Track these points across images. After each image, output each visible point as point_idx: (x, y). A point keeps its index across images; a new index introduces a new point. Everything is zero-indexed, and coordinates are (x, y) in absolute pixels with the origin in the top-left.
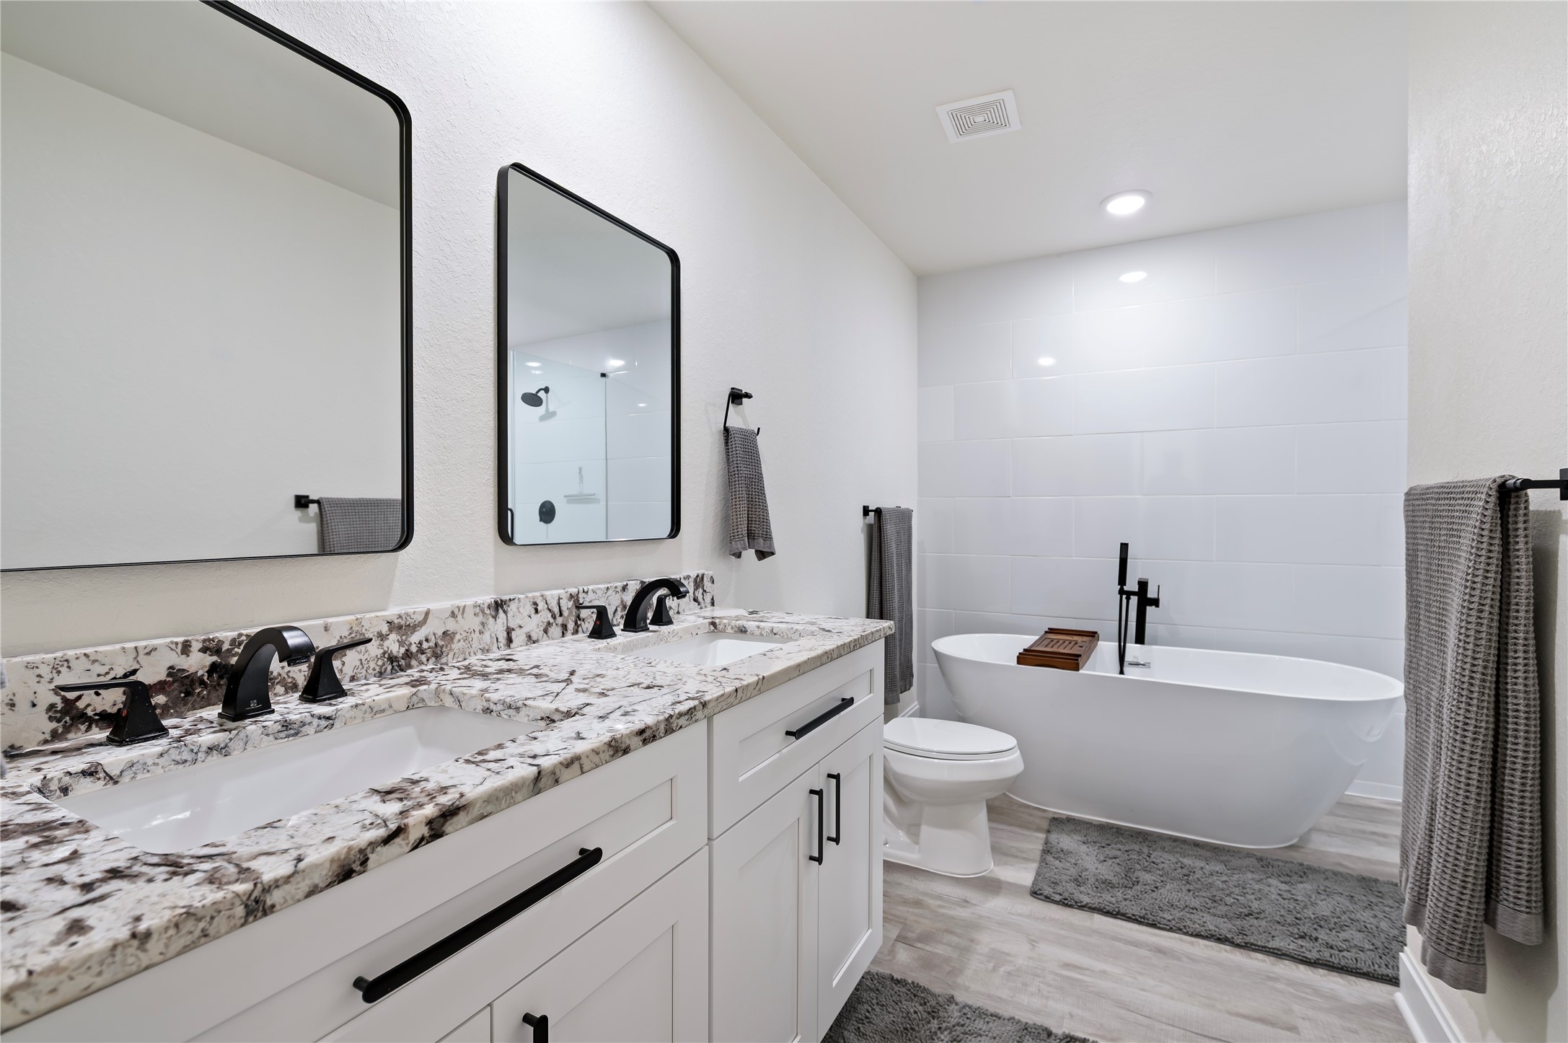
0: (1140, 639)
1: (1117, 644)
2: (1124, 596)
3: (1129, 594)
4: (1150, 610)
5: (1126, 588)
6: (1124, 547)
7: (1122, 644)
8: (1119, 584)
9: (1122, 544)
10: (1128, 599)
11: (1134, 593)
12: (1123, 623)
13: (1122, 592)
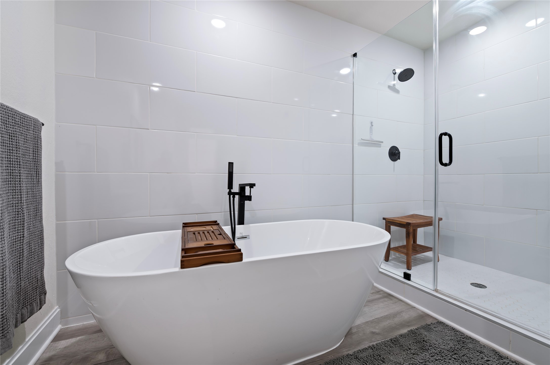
0: (241, 222)
1: (230, 227)
2: (232, 196)
3: (234, 194)
4: (247, 202)
5: (232, 191)
6: (231, 165)
7: (233, 226)
8: (228, 189)
9: (229, 163)
10: (234, 197)
11: (236, 194)
12: (232, 212)
13: (230, 193)
